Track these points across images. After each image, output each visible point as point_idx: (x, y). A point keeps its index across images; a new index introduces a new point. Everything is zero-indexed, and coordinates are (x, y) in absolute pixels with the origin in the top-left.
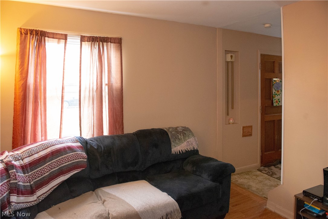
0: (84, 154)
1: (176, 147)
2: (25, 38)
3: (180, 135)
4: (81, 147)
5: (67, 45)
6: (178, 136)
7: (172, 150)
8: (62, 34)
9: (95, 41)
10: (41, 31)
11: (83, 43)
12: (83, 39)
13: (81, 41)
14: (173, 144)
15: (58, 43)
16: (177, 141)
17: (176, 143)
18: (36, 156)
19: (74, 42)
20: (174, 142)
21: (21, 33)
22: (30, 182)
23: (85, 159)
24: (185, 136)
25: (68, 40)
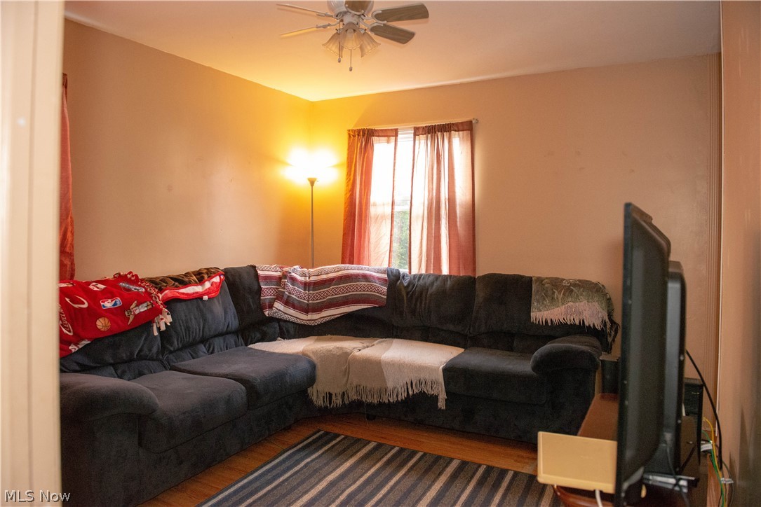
0: (385, 289)
1: (540, 311)
2: (354, 140)
3: (560, 293)
4: (385, 280)
5: (399, 143)
6: (554, 293)
7: (532, 315)
8: (392, 130)
9: (435, 132)
10: (368, 130)
11: (417, 137)
12: (417, 132)
13: (415, 135)
14: (534, 304)
15: (388, 142)
16: (547, 302)
17: (543, 303)
18: (324, 277)
19: (405, 138)
20: (538, 301)
21: (350, 136)
22: (308, 301)
23: (384, 295)
24: (567, 294)
25: (399, 136)
